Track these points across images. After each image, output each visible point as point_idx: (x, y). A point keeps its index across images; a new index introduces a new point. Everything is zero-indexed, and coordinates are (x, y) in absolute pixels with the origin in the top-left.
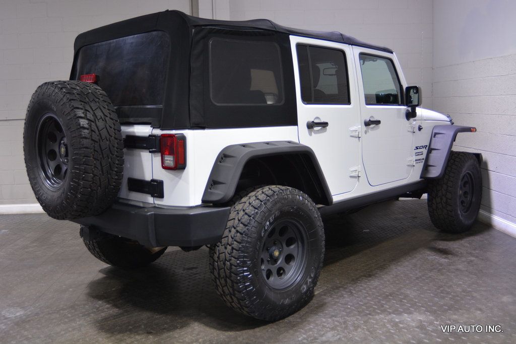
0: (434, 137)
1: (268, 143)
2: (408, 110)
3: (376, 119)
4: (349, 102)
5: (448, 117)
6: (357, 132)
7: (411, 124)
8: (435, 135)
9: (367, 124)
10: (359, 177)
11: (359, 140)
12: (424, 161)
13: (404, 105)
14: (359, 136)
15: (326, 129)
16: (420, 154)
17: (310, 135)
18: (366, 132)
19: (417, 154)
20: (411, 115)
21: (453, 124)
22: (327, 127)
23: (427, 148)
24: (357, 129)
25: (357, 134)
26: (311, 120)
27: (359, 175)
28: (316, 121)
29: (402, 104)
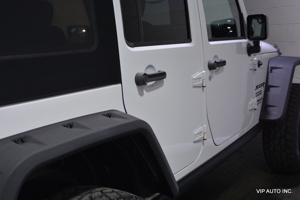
0: (271, 72)
1: (70, 124)
2: (248, 44)
3: (220, 58)
4: (188, 39)
5: (275, 47)
6: (201, 79)
7: (252, 60)
8: (271, 70)
9: (212, 67)
10: (204, 139)
11: (203, 89)
12: (262, 101)
13: (245, 38)
14: (204, 85)
15: (163, 82)
16: (259, 93)
17: (141, 94)
18: (210, 78)
19: (257, 95)
20: (253, 49)
21: (280, 54)
22: (164, 80)
23: (264, 86)
24: (201, 76)
25: (201, 82)
26: (142, 71)
27: (205, 138)
28: (150, 72)
29: (243, 37)
